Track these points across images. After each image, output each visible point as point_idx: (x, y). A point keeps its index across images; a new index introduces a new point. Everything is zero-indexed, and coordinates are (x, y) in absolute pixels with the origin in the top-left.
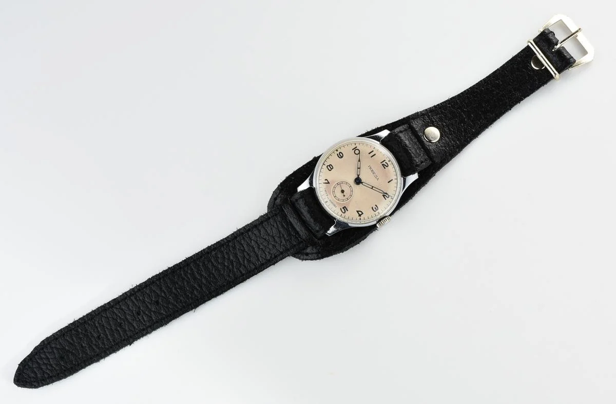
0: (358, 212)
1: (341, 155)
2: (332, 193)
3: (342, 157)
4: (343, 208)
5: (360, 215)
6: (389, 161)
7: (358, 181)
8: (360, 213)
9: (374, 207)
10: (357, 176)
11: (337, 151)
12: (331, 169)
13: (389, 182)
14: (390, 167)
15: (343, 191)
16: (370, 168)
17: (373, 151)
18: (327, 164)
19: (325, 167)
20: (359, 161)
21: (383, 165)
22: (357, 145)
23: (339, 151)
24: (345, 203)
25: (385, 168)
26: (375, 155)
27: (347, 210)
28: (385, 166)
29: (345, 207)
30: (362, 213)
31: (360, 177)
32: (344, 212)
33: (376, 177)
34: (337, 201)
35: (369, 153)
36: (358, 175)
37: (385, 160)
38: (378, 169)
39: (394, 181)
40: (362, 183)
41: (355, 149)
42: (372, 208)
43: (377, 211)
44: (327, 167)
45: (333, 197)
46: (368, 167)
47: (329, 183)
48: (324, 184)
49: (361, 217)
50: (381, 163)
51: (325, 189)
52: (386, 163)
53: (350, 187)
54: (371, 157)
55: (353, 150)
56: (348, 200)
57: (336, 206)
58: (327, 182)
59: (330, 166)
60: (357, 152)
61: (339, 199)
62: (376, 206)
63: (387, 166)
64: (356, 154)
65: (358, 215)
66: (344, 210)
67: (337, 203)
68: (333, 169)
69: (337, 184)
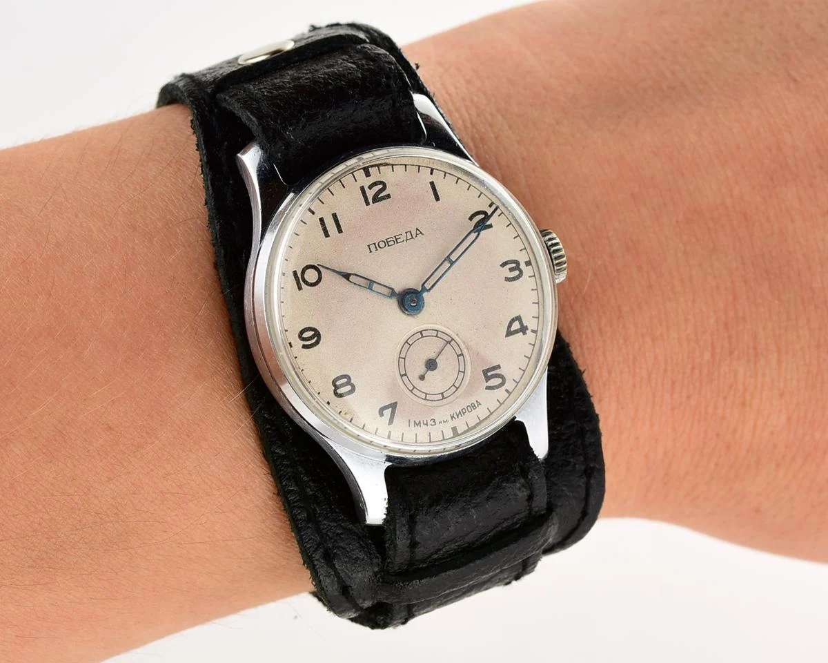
0: (509, 333)
1: (310, 334)
2: (430, 403)
3: (317, 334)
4: (488, 378)
5: (523, 329)
6: (368, 174)
7: (409, 300)
8: (516, 326)
9: (506, 272)
10: (394, 300)
12: (349, 383)
13: (437, 198)
14: (386, 175)
15: (431, 365)
16: (377, 246)
17: (322, 220)
19: (337, 404)
20: (347, 276)
21: (376, 199)
24: (473, 371)
25: (388, 196)
26: (335, 216)
27: (498, 367)
28: (381, 194)
29: (485, 372)
30: (518, 318)
31: (398, 289)
32: (499, 381)
33: (411, 236)
34: (460, 391)
35: (327, 235)
36: (393, 293)
37: (362, 189)
38: (382, 221)
39: (437, 178)
40: (423, 289)
42: (508, 279)
43: (523, 266)
44: (338, 396)
45: (445, 402)
46: (371, 252)
47: (396, 403)
48: (391, 421)
49: (527, 326)
50: (367, 203)
51: (412, 424)
52: (370, 187)
53: (422, 334)
54: (342, 232)
55: (300, 288)
56: (462, 354)
57: (477, 401)
58: (390, 409)
59: (338, 383)
60: (311, 276)
61: (453, 385)
62: (504, 265)
63: (381, 186)
64: (320, 281)
65: (521, 333)
66: (493, 376)
67: (466, 394)
68: (349, 378)
69: (402, 376)
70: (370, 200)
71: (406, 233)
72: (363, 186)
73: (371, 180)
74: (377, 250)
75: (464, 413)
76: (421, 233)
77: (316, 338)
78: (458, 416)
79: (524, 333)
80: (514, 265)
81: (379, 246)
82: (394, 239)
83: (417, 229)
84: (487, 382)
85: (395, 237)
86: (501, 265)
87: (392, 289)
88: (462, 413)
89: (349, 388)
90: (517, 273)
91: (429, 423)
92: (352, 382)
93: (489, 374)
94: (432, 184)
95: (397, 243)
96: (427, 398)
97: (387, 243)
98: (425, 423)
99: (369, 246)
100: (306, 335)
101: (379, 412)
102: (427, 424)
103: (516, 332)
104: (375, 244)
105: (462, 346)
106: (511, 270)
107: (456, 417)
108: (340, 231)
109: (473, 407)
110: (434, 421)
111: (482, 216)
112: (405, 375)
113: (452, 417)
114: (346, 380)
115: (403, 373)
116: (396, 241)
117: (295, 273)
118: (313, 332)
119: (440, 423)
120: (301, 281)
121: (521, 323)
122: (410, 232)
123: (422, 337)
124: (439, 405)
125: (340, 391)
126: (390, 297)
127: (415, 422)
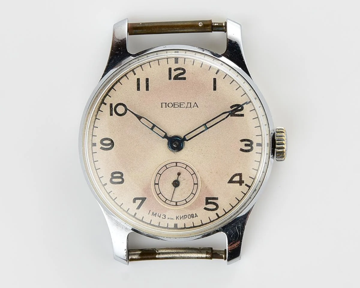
0: (231, 181)
1: (108, 142)
2: (167, 206)
3: (112, 143)
4: (207, 203)
5: (241, 182)
6: (176, 62)
7: (175, 143)
8: (237, 178)
9: (242, 145)
10: (166, 141)
11: (94, 145)
12: (121, 177)
13: (215, 89)
14: (188, 66)
15: (176, 184)
16: (167, 105)
17: (138, 80)
18: (106, 180)
19: (110, 187)
20: (139, 118)
21: (176, 78)
22: (108, 101)
23: (97, 140)
24: (200, 195)
25: (184, 79)
26: (147, 80)
27: (216, 199)
28: (180, 76)
29: (207, 199)
30: (240, 175)
31: (172, 133)
32: (215, 207)
33: (190, 106)
34: (188, 204)
35: (138, 89)
36: (166, 137)
39: (219, 77)
40: (184, 139)
42: (242, 150)
43: (254, 145)
44: (112, 182)
45: (177, 208)
46: (162, 107)
47: (146, 198)
48: (139, 208)
49: (244, 181)
50: (170, 78)
51: (151, 213)
52: (175, 70)
53: (176, 164)
54: (148, 90)
55: (111, 115)
56: (197, 184)
57: (196, 214)
58: (141, 201)
59: (114, 175)
60: (120, 110)
61: (185, 200)
62: (242, 141)
63: (182, 71)
64: (125, 114)
65: (239, 184)
66: (211, 203)
67: (191, 208)
68: (122, 175)
69: (155, 184)
70: (173, 77)
71: (188, 103)
72: (171, 68)
73: (177, 66)
74: (166, 107)
75: (185, 218)
76: (197, 106)
77: (110, 146)
78: (181, 219)
79: (241, 185)
80: (249, 143)
81: (168, 106)
82: (179, 105)
83: (195, 103)
84: (206, 204)
85: (180, 103)
86: (240, 140)
87: (166, 134)
89: (120, 180)
90: (249, 148)
91: (162, 216)
92: (123, 177)
93: (209, 201)
94: (215, 79)
95: (180, 107)
96: (166, 202)
97: (174, 105)
98: (159, 215)
99: (162, 103)
100: (105, 142)
101: (134, 199)
102: (160, 217)
103: (235, 182)
104: (166, 103)
105: (199, 179)
106: (246, 145)
107: (179, 218)
108: (147, 89)
109: (192, 216)
110: (165, 217)
111: (239, 108)
112: (158, 184)
113: (177, 218)
114: (120, 175)
115: (157, 182)
117: (111, 105)
118: (110, 142)
119: (168, 218)
120: (113, 111)
121: (241, 178)
122: (191, 103)
123: (176, 166)
124: (172, 208)
125: (114, 180)
126: (163, 138)
127: (153, 213)
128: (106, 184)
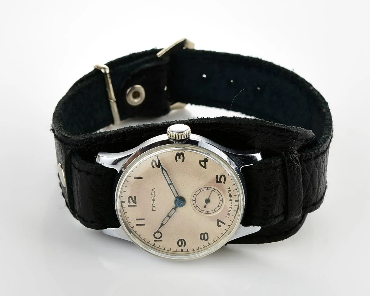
0: (205, 167)
2: (223, 206)
3: (181, 240)
4: (220, 182)
5: (206, 160)
6: (124, 202)
7: (180, 201)
8: (203, 164)
9: (180, 161)
10: (178, 208)
11: (182, 250)
12: (204, 234)
13: (141, 178)
14: (127, 195)
15: (208, 201)
16: (154, 207)
17: (137, 225)
18: (205, 243)
19: (210, 241)
20: (162, 225)
21: (135, 202)
22: (152, 242)
23: (179, 249)
24: (215, 186)
25: (135, 197)
26: (137, 219)
27: (217, 176)
28: (134, 200)
29: (217, 182)
30: (200, 162)
31: (173, 205)
32: (223, 178)
33: (154, 193)
34: (222, 193)
35: (143, 225)
36: (175, 208)
38: (144, 200)
40: (177, 197)
41: (158, 240)
42: (183, 161)
43: (180, 153)
44: (207, 239)
45: (224, 200)
46: (155, 210)
47: (218, 219)
48: (224, 224)
50: (136, 206)
51: (228, 216)
52: (130, 203)
53: (194, 201)
55: (161, 241)
56: (207, 188)
57: (228, 189)
58: (219, 222)
59: (202, 238)
60: (158, 235)
61: (218, 195)
62: (177, 161)
63: (130, 198)
64: (161, 233)
65: (207, 162)
66: (220, 179)
67: (224, 192)
68: (202, 234)
69: (208, 213)
70: (134, 204)
71: (152, 195)
72: (129, 205)
73: (127, 201)
74: (155, 208)
76: (154, 189)
77: (183, 241)
78: (231, 198)
80: (178, 156)
82: (153, 200)
83: (152, 190)
84: (222, 182)
86: (177, 162)
87: (173, 208)
88: (230, 196)
89: (206, 235)
90: (181, 156)
91: (230, 210)
92: (204, 233)
93: (219, 180)
94: (135, 178)
95: (155, 199)
96: (220, 206)
98: (229, 211)
99: (153, 211)
100: (180, 244)
101: (218, 226)
102: (230, 211)
103: (205, 164)
104: (152, 208)
105: (204, 187)
106: (180, 158)
107: (231, 199)
108: (144, 219)
109: (229, 191)
110: (230, 208)
111: (154, 163)
113: (231, 200)
114: (202, 235)
116: (154, 199)
117: (155, 241)
118: (180, 241)
119: (231, 205)
120: (159, 239)
121: (203, 161)
122: (152, 193)
123: (195, 201)
124: (224, 203)
125: (206, 238)
126: (176, 210)
127: (228, 215)
128: (208, 243)
